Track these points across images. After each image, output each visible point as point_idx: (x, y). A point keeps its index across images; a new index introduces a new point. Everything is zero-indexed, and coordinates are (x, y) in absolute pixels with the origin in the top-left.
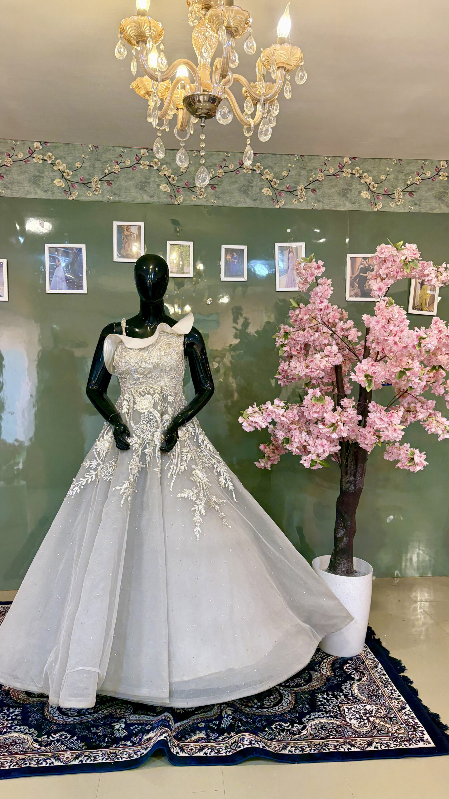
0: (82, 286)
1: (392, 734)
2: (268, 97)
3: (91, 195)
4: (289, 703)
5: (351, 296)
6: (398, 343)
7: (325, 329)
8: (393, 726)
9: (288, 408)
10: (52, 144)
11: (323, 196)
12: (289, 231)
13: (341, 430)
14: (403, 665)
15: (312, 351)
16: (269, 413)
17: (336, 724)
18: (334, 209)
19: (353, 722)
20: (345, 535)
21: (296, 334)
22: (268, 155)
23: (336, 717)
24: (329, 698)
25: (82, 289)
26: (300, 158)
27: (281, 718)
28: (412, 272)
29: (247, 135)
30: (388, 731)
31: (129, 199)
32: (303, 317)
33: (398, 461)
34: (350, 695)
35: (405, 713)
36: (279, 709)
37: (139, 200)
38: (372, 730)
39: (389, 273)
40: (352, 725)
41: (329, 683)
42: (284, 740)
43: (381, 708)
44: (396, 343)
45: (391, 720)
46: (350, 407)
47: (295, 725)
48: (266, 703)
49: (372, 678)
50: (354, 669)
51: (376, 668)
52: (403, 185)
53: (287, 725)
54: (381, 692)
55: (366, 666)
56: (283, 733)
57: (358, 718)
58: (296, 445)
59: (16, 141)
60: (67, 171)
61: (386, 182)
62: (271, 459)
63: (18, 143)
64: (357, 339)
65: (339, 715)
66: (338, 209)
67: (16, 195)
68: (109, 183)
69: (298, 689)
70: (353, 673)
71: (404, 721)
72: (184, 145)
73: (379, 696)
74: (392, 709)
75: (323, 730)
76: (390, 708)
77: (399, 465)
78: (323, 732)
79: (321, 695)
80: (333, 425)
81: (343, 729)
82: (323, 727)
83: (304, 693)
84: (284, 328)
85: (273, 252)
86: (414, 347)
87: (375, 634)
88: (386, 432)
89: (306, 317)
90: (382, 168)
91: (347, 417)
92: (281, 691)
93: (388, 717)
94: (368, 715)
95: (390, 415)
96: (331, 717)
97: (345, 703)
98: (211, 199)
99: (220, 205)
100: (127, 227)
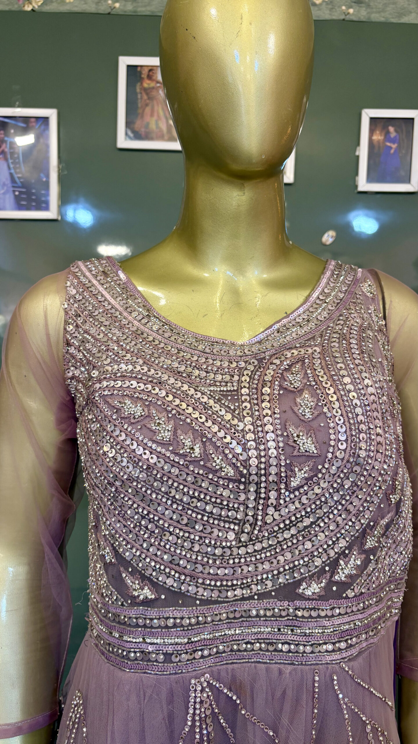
3: (72, 0)
98: (340, 7)
99: (363, 19)
100: (150, 70)
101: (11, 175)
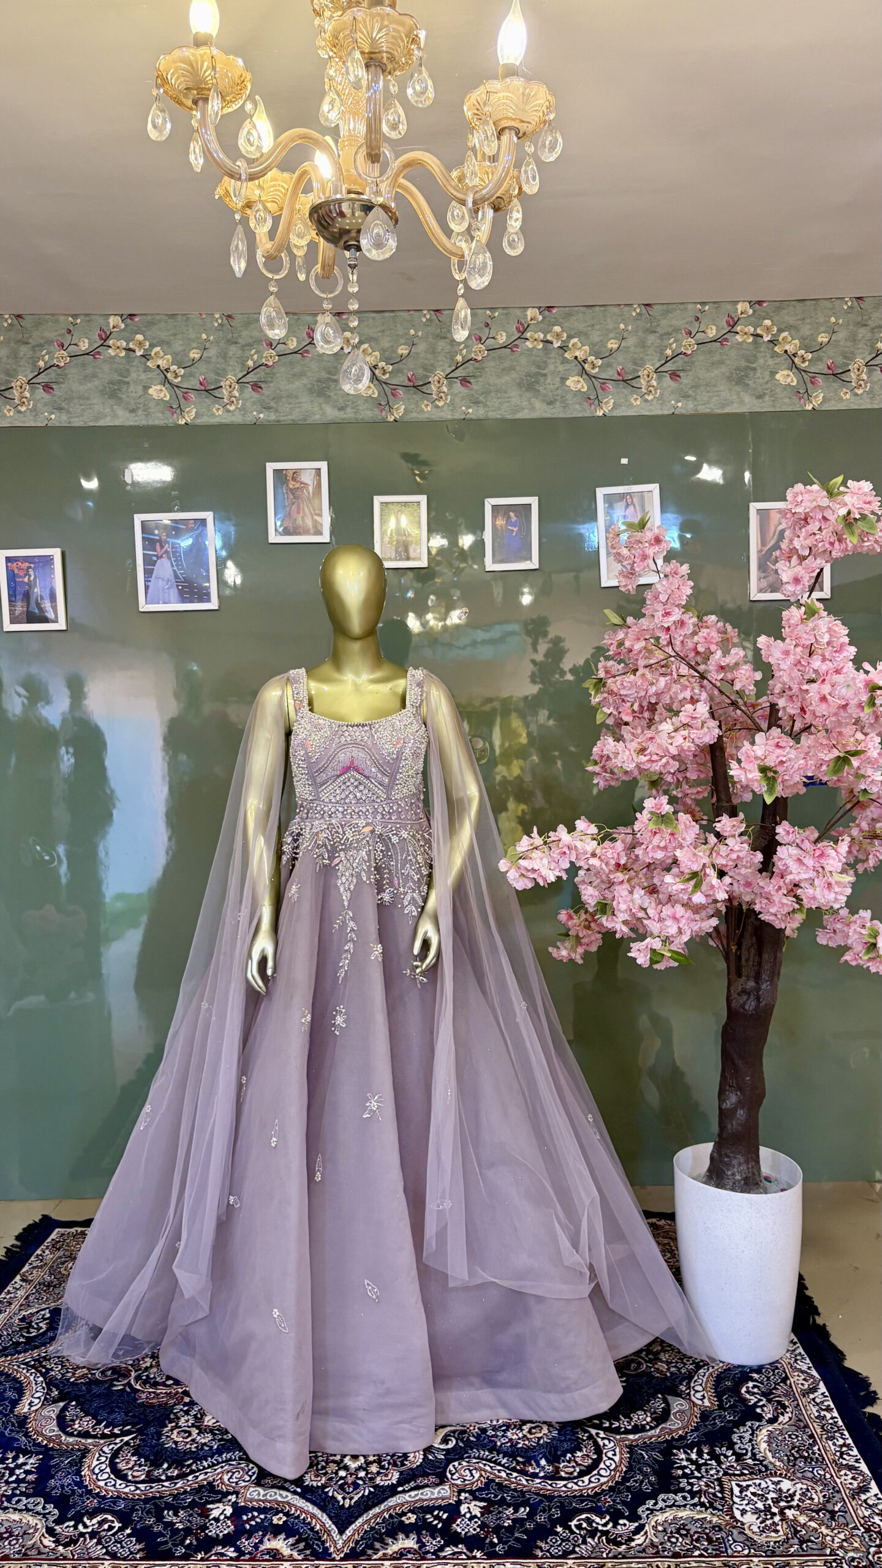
0: (208, 594)
1: (832, 1550)
2: (484, 192)
3: (220, 413)
4: (614, 1470)
5: (760, 591)
6: (828, 697)
7: (684, 670)
8: (836, 1531)
9: (603, 840)
10: (144, 317)
11: (695, 387)
12: (624, 461)
13: (712, 887)
14: (872, 1389)
15: (661, 714)
16: (564, 850)
17: (710, 1522)
18: (719, 411)
19: (749, 1518)
20: (740, 1104)
21: (618, 683)
22: (576, 308)
23: (712, 1506)
24: (701, 1461)
25: (209, 600)
26: (644, 311)
27: (593, 1503)
28: (863, 541)
29: (457, 277)
30: (823, 1543)
31: (296, 416)
32: (633, 646)
33: (846, 948)
34: (749, 1454)
35: (865, 1501)
36: (590, 1482)
37: (317, 418)
38: (788, 1539)
39: (816, 546)
40: (746, 1527)
41: (706, 1426)
42: (593, 1555)
43: (813, 1488)
44: (823, 699)
45: (833, 1518)
46: (734, 836)
47: (621, 1522)
48: (565, 1468)
49: (801, 1417)
50: (764, 1394)
51: (812, 1393)
52: (867, 353)
53: (604, 1521)
54: (819, 1449)
55: (791, 1386)
56: (593, 1538)
57: (761, 1511)
58: (622, 916)
59: (75, 316)
60: (174, 368)
61: (829, 347)
62: (583, 941)
63: (79, 321)
64: (752, 687)
65: (719, 1501)
66: (727, 410)
67: (77, 422)
68: (256, 386)
69: (637, 1436)
70: (761, 1403)
71: (862, 1522)
72: (330, 306)
73: (812, 1459)
74: (839, 1492)
75: (681, 1535)
76: (834, 1487)
77: (847, 957)
78: (680, 1540)
79: (685, 1452)
80: (694, 875)
81: (724, 1535)
82: (682, 1529)
83: (647, 1447)
84: (605, 667)
85: (594, 506)
86: (860, 706)
87: (819, 1314)
88: (810, 891)
89: (638, 646)
90: (821, 320)
91: (727, 856)
92: (599, 1440)
93: (827, 1511)
94: (783, 1504)
95: (818, 853)
96: (702, 1505)
97: (735, 1475)
98: (461, 407)
99: (481, 417)
100: (294, 473)
101: (174, 571)
